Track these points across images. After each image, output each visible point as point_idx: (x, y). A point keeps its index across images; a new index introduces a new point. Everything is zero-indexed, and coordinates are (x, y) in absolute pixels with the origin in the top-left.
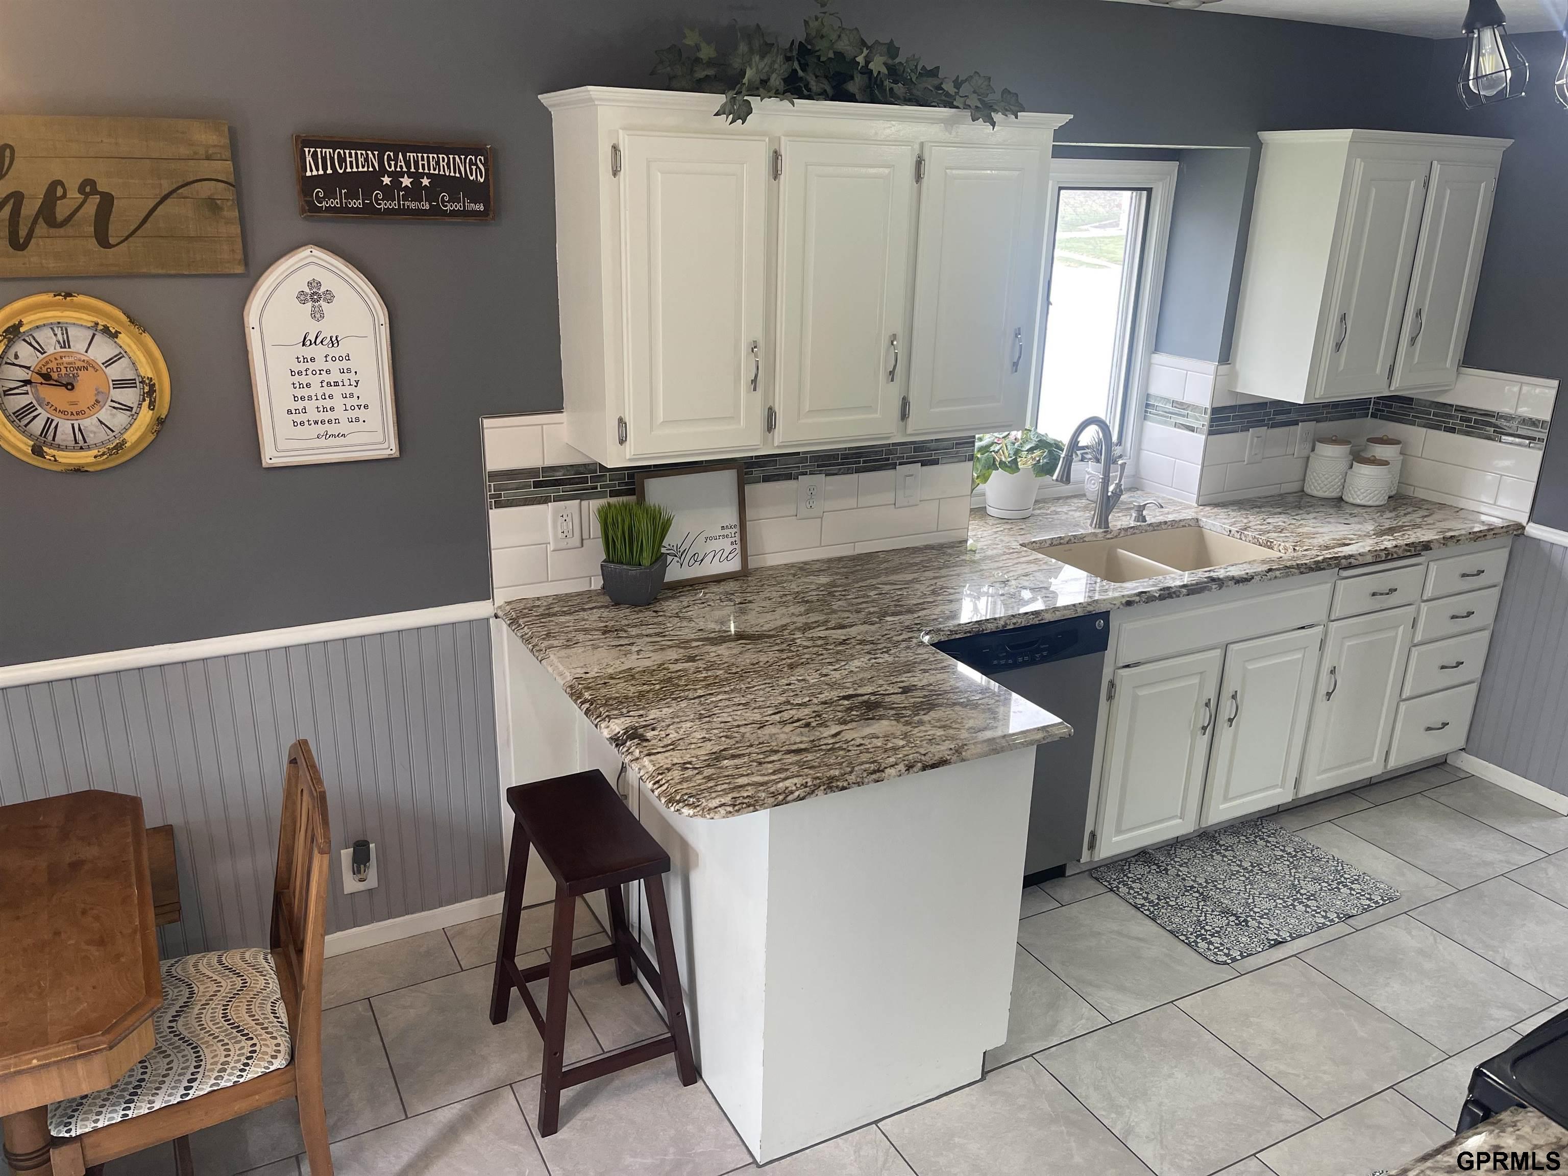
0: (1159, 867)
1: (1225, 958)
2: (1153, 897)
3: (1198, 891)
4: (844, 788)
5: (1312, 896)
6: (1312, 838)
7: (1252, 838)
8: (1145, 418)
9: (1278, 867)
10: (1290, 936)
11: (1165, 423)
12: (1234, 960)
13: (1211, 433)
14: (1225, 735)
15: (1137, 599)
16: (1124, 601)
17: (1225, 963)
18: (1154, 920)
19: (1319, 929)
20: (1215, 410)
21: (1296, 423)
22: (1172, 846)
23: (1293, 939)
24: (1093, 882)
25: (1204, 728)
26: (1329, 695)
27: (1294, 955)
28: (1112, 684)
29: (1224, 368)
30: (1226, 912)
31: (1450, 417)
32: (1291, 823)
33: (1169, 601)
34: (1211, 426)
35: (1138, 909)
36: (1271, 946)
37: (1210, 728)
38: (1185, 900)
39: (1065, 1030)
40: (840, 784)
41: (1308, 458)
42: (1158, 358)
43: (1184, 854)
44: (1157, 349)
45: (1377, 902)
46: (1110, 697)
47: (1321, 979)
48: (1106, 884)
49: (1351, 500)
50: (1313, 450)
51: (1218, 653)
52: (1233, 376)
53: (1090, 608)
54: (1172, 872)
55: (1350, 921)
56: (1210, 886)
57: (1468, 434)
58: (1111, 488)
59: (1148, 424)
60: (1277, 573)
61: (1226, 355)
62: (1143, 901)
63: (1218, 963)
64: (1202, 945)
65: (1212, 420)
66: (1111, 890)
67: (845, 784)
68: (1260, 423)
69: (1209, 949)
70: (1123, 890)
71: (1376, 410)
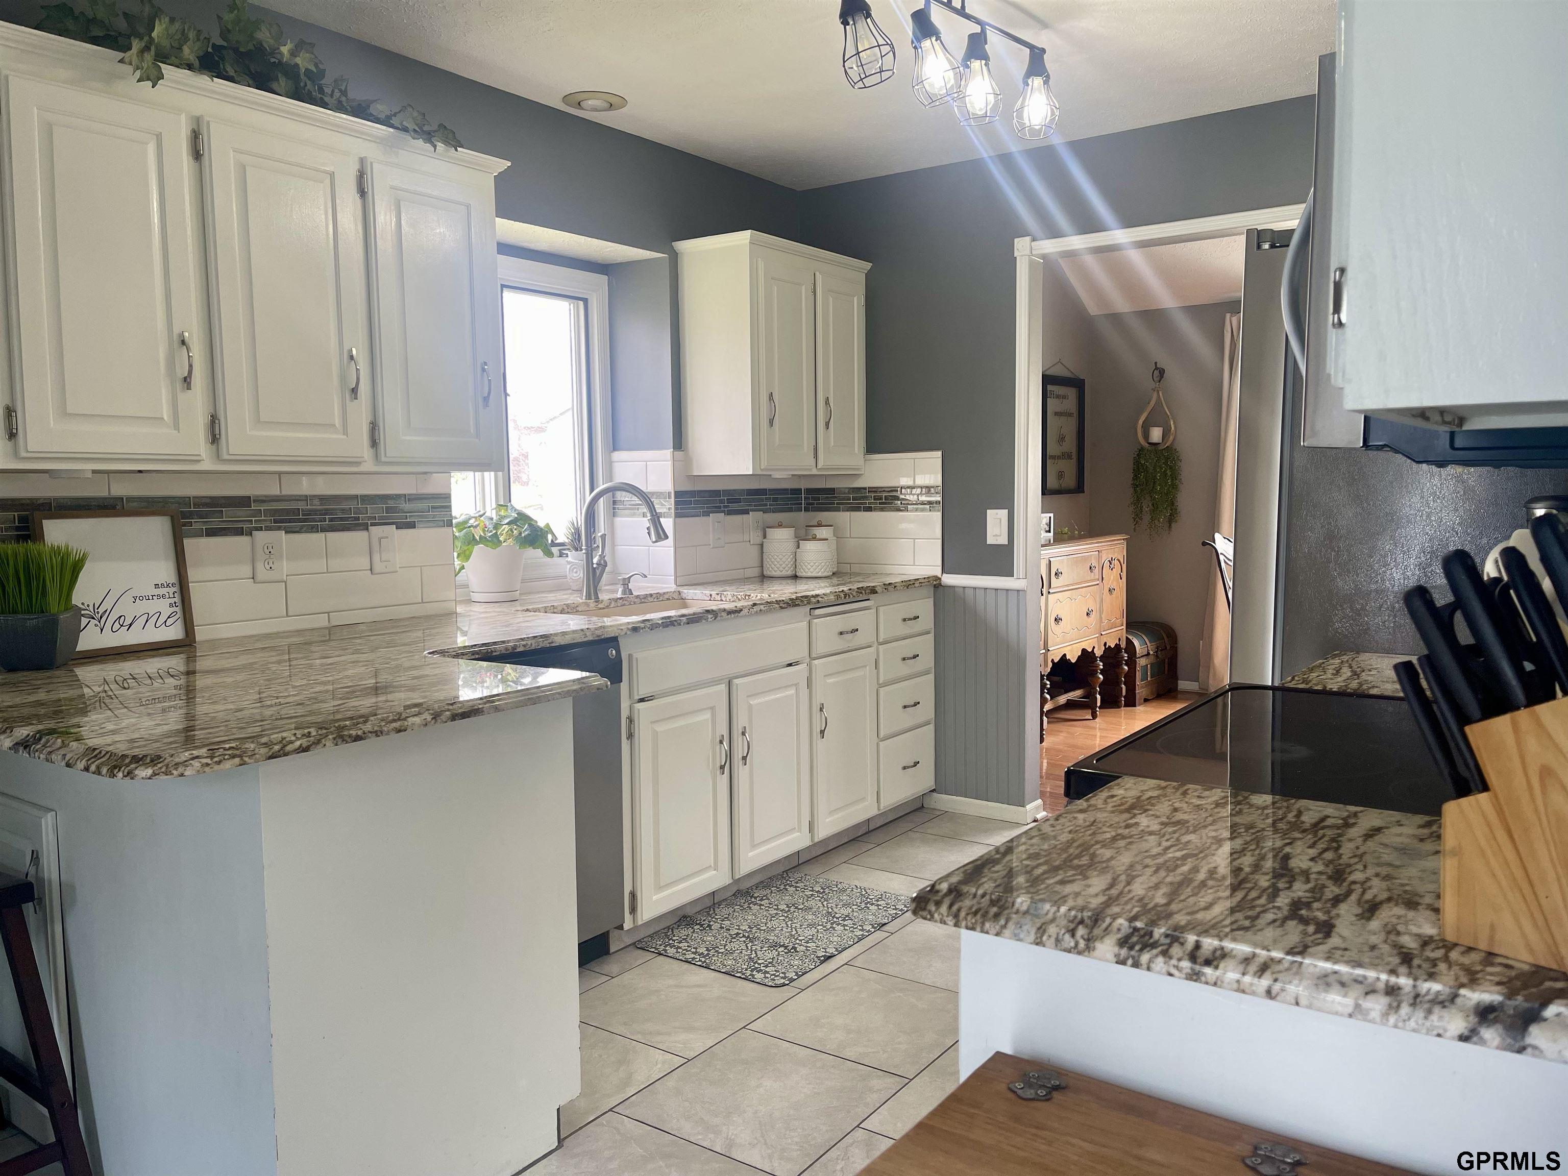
0: (702, 926)
1: (782, 981)
2: (702, 950)
3: (744, 936)
4: (358, 738)
5: (847, 917)
6: (834, 877)
7: (782, 887)
8: (614, 515)
9: (812, 903)
10: (837, 950)
11: (633, 515)
12: (791, 980)
13: (678, 515)
14: (742, 773)
15: (642, 625)
16: (630, 626)
17: (784, 985)
18: (707, 968)
19: (860, 940)
20: (678, 494)
21: (746, 512)
22: (710, 907)
23: (840, 952)
24: (640, 951)
25: (722, 767)
26: (822, 732)
27: (846, 964)
28: (630, 720)
29: (679, 454)
30: (775, 946)
31: (866, 498)
32: (814, 870)
33: (671, 628)
34: (676, 509)
35: (690, 962)
36: (822, 962)
37: (727, 766)
38: (734, 945)
39: (641, 1078)
40: (353, 732)
41: (762, 545)
42: (617, 456)
43: (724, 911)
44: (615, 448)
45: (901, 910)
46: (630, 736)
47: (873, 975)
48: (653, 950)
49: (804, 574)
50: (765, 537)
51: (723, 687)
52: (688, 462)
53: (598, 632)
54: (715, 926)
55: (885, 928)
56: (754, 930)
57: (882, 510)
58: (595, 560)
59: (618, 520)
60: (762, 607)
61: (679, 441)
62: (693, 956)
63: (777, 986)
64: (759, 976)
65: (676, 503)
66: (661, 954)
67: (360, 733)
68: (717, 510)
69: (765, 977)
70: (671, 951)
71: (808, 504)
